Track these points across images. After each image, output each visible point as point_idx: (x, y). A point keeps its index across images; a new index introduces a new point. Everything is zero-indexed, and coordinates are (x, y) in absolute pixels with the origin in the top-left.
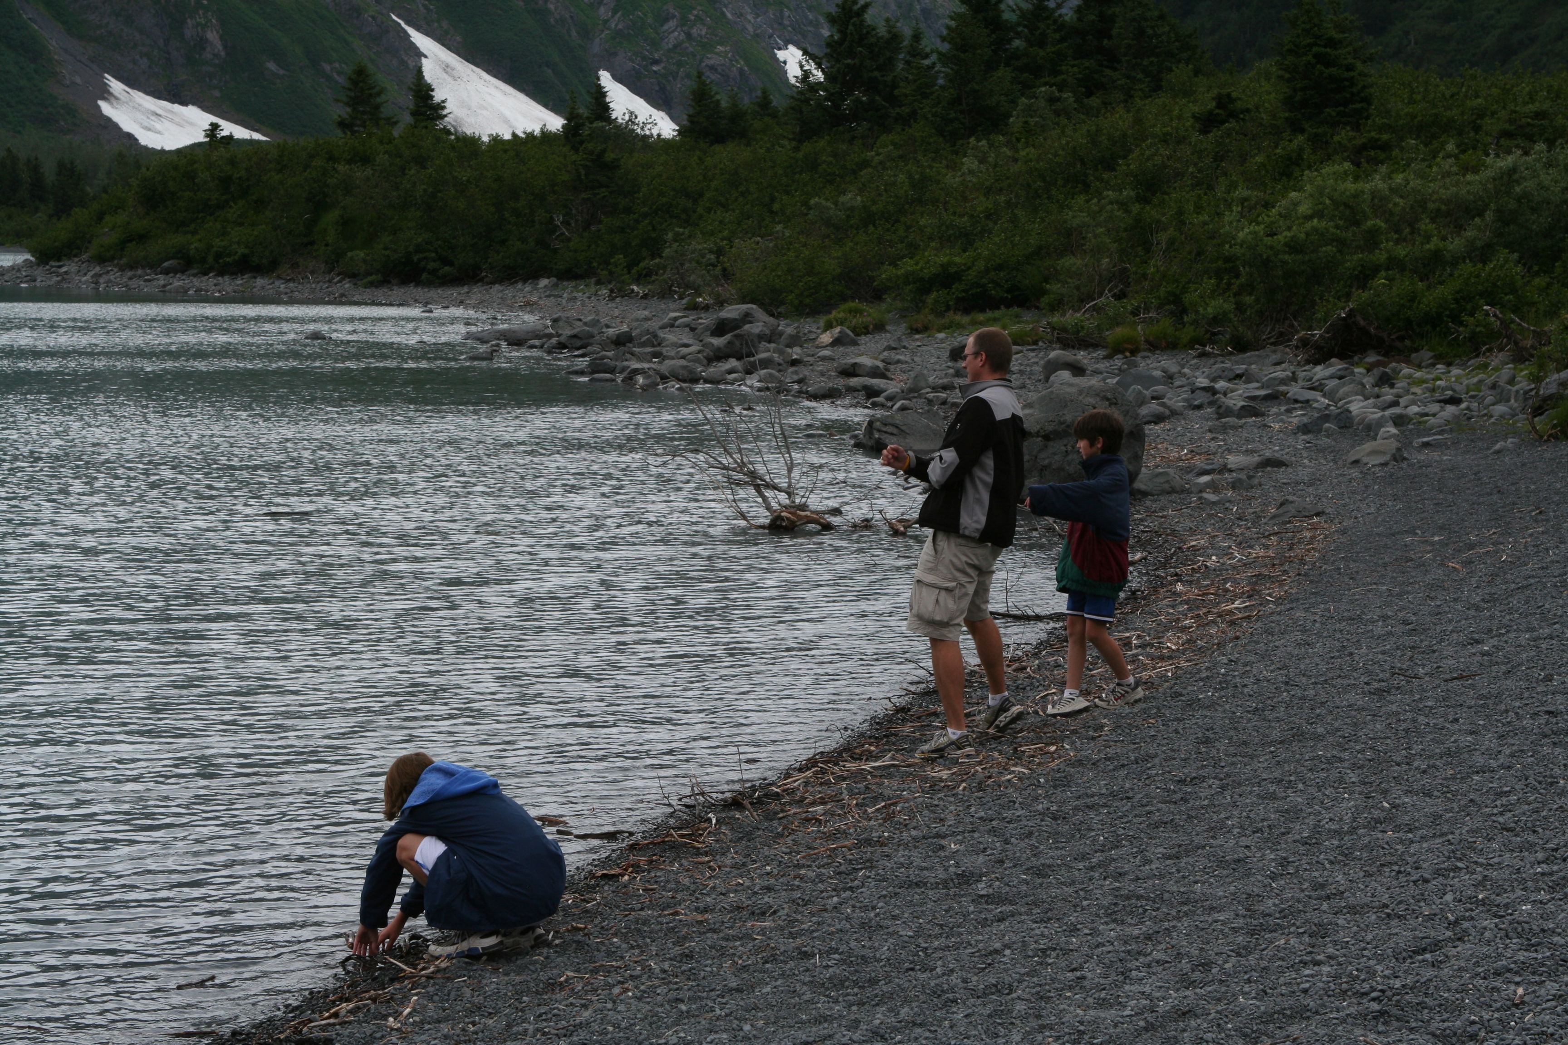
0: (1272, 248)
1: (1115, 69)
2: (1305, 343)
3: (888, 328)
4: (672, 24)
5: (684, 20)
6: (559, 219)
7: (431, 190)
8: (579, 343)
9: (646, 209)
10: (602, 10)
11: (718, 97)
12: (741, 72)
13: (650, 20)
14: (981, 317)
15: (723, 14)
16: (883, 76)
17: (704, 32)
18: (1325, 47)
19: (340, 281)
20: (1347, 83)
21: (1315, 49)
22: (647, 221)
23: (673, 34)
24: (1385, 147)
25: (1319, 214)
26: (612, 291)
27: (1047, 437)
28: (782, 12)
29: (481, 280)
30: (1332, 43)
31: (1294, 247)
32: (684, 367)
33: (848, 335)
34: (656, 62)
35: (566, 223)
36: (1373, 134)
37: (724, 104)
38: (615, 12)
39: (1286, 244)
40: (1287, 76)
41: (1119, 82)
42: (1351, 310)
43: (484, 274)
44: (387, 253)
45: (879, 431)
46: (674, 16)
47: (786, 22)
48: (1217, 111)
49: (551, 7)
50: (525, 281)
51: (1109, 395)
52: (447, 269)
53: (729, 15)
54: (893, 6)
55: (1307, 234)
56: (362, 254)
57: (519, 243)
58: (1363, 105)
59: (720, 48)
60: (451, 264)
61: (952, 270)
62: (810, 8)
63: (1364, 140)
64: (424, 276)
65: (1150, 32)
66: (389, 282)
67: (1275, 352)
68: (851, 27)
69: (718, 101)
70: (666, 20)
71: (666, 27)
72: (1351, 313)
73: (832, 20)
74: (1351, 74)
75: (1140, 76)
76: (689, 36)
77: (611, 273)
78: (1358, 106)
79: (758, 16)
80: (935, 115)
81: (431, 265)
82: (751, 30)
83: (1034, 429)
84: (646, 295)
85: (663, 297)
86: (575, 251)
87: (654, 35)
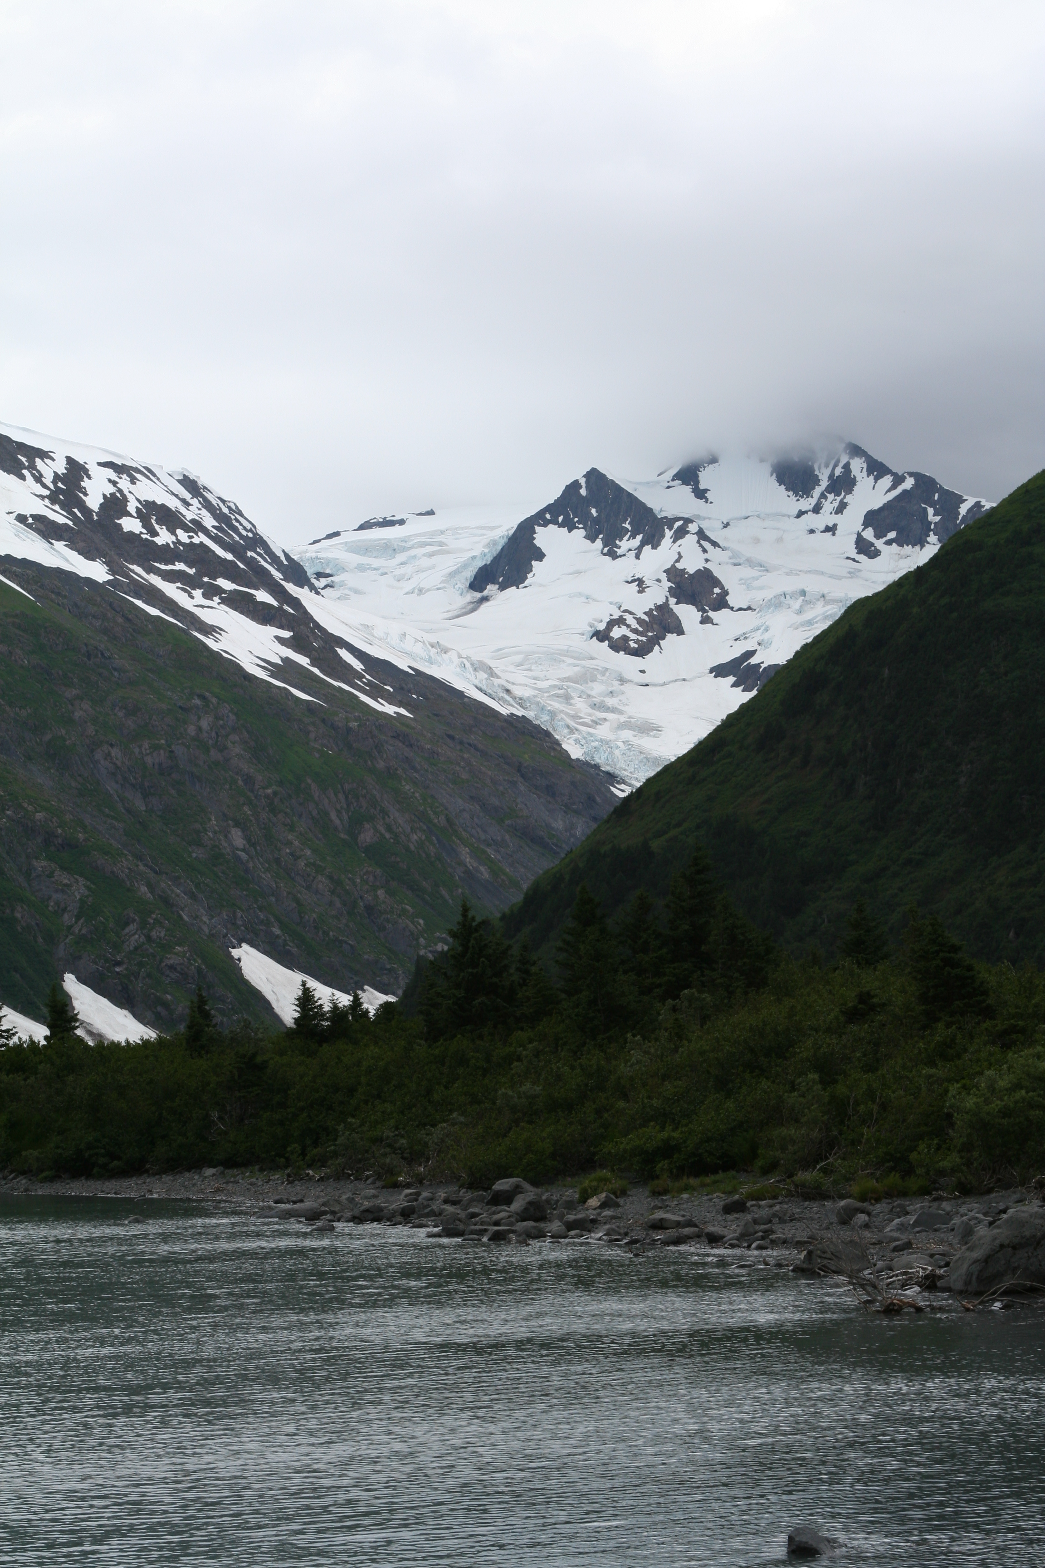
1: (714, 970)
3: (629, 1193)
4: (132, 927)
5: (143, 924)
6: (215, 1115)
7: (95, 1093)
9: (302, 1104)
10: (66, 916)
12: (199, 970)
13: (111, 925)
14: (708, 1180)
15: (180, 917)
16: (501, 982)
17: (162, 934)
18: (949, 952)
19: (14, 1178)
20: (970, 981)
21: (941, 954)
22: (305, 1114)
23: (134, 937)
25: (1017, 1086)
26: (289, 1176)
28: (234, 913)
29: (147, 1171)
30: (955, 949)
32: (535, 1227)
33: (612, 1199)
34: (118, 964)
35: (221, 1118)
36: (1012, 1021)
38: (78, 918)
40: (919, 976)
41: (719, 981)
43: (148, 1166)
44: (59, 1151)
46: (134, 921)
47: (240, 922)
48: (860, 1006)
49: (18, 915)
50: (189, 1170)
52: (116, 1163)
53: (185, 918)
55: (1016, 1102)
56: (35, 1153)
57: (180, 1138)
58: (983, 997)
59: (179, 949)
60: (119, 1158)
61: (671, 1143)
62: (261, 908)
63: (1005, 1027)
64: (95, 1170)
65: (741, 937)
66: (60, 1177)
67: (1014, 1192)
70: (127, 924)
71: (127, 930)
74: (971, 973)
75: (736, 975)
76: (149, 938)
77: (287, 1159)
78: (980, 998)
79: (212, 917)
80: (577, 1015)
81: (102, 1160)
82: (206, 930)
83: (1006, 1242)
84: (322, 1178)
85: (338, 1179)
86: (235, 1143)
87: (115, 939)
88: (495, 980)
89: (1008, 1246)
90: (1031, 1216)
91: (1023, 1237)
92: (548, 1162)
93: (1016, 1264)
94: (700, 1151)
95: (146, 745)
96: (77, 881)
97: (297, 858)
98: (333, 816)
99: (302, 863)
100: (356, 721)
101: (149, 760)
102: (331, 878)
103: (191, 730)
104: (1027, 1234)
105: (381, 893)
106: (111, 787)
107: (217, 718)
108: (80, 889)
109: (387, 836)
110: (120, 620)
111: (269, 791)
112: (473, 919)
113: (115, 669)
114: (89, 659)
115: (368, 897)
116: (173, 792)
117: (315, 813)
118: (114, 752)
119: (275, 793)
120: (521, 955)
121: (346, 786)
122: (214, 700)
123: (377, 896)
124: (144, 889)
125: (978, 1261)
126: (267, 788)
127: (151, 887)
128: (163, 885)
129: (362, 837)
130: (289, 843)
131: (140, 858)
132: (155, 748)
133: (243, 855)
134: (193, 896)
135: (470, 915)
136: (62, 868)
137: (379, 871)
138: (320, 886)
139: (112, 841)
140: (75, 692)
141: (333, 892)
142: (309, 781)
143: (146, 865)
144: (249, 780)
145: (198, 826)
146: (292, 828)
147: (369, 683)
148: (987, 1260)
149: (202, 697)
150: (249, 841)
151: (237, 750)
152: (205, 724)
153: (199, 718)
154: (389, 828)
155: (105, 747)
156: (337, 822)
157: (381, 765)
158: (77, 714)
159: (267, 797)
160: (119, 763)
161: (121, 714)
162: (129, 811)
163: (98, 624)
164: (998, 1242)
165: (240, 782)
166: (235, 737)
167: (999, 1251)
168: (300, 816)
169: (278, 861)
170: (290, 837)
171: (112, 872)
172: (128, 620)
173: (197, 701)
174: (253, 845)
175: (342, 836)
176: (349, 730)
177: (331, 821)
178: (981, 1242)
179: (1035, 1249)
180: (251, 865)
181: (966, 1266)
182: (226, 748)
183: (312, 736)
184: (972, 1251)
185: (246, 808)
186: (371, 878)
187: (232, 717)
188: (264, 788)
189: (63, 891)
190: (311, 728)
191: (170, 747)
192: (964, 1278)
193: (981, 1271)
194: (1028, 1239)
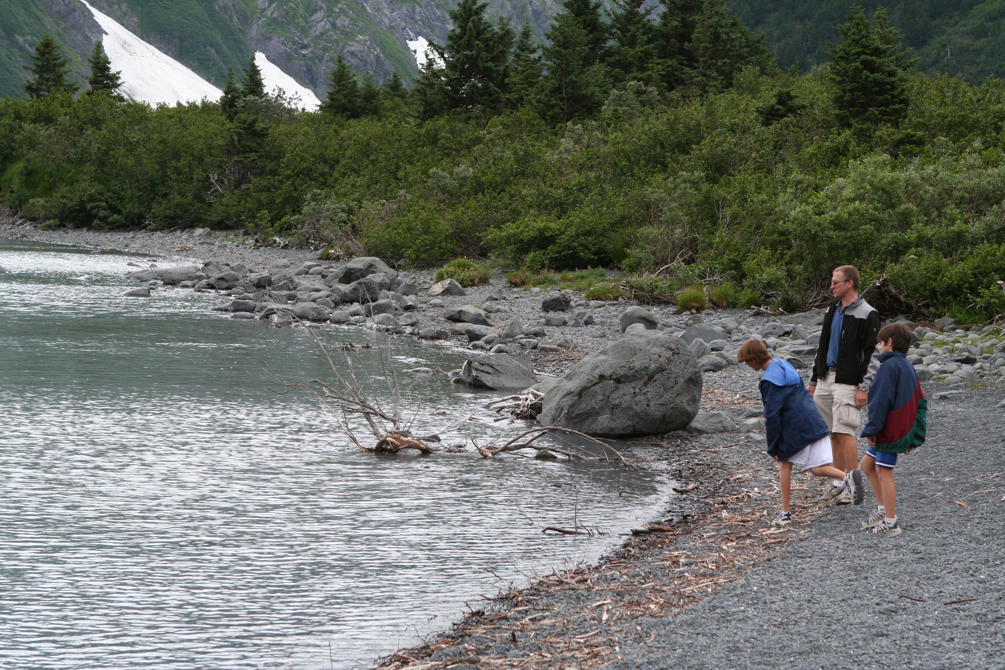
0: (819, 225)
1: (694, 68)
3: (491, 281)
4: (319, 15)
5: (330, 13)
6: (214, 178)
7: (104, 148)
8: (225, 285)
9: (289, 172)
11: (355, 78)
12: (378, 58)
13: (301, 11)
15: (363, 7)
16: (496, 66)
17: (346, 23)
18: (871, 55)
19: (22, 224)
20: (888, 87)
21: (863, 57)
22: (289, 183)
23: (320, 23)
24: (920, 142)
26: (257, 241)
27: (618, 381)
28: (414, 8)
29: (145, 227)
30: (877, 52)
31: (838, 225)
32: (314, 309)
33: (456, 286)
34: (305, 47)
35: (220, 181)
36: (909, 131)
37: (360, 84)
38: (271, 2)
39: (831, 222)
40: (839, 79)
41: (696, 79)
42: (884, 280)
43: (147, 222)
44: (64, 200)
45: (477, 369)
46: (322, 8)
47: (418, 17)
48: (778, 106)
50: (183, 230)
51: (673, 346)
52: (116, 216)
53: (369, 10)
54: (509, 7)
56: (42, 201)
57: (179, 197)
58: (902, 106)
59: (360, 37)
60: (119, 212)
61: (547, 234)
62: (438, 6)
63: (901, 136)
64: (96, 222)
65: (724, 37)
66: (65, 226)
68: (470, 24)
69: (355, 82)
70: (315, 11)
71: (314, 17)
72: (885, 283)
73: (455, 17)
74: (893, 79)
75: (715, 74)
76: (334, 26)
77: (257, 226)
78: (897, 106)
79: (393, 11)
80: (539, 101)
81: (102, 213)
82: (387, 22)
83: (608, 373)
84: (286, 245)
85: (301, 248)
86: (227, 206)
87: (304, 24)
88: (490, 64)
89: (610, 377)
91: (631, 369)
92: (443, 244)
93: (617, 402)
94: (575, 244)
104: (637, 365)
125: (572, 393)
148: (581, 393)
164: (597, 372)
167: (597, 383)
178: (582, 369)
179: (645, 384)
181: (558, 398)
184: (570, 380)
192: (553, 412)
193: (572, 406)
194: (637, 371)
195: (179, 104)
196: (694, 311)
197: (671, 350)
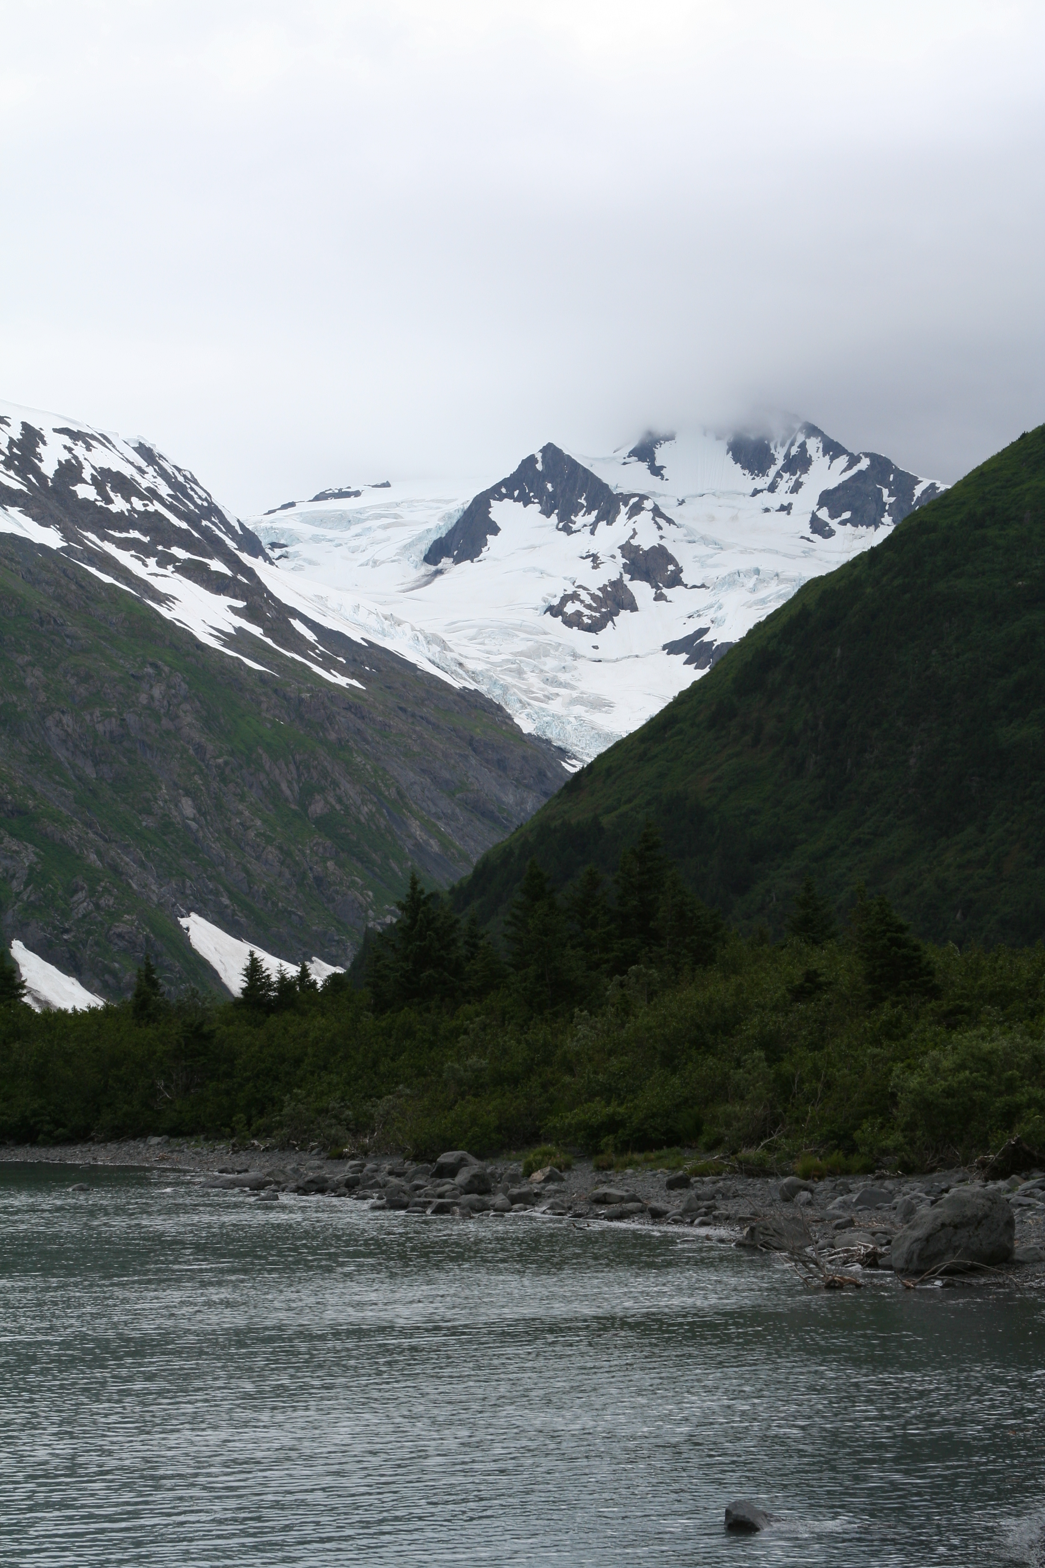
0: (932, 1093)
1: (661, 946)
2: (983, 1165)
4: (81, 895)
5: (92, 892)
6: (161, 1084)
7: (41, 1061)
8: (315, 1187)
9: (248, 1074)
10: (15, 883)
11: (268, 972)
13: (60, 892)
14: (652, 1156)
15: (129, 884)
17: (111, 902)
18: (896, 932)
20: (916, 961)
21: (888, 934)
22: (251, 1084)
23: (82, 904)
24: (968, 1012)
25: (962, 1067)
26: (234, 1145)
27: (956, 1227)
28: (184, 882)
29: (92, 1139)
30: (902, 929)
31: (949, 1093)
32: (479, 1200)
33: (556, 1173)
34: (66, 931)
35: (167, 1087)
36: (958, 1002)
38: (27, 885)
39: (943, 1091)
40: (866, 956)
41: (666, 957)
42: (1019, 1139)
43: (93, 1134)
44: (5, 1118)
46: (83, 888)
47: (188, 892)
48: (807, 984)
50: (134, 1138)
52: (61, 1130)
53: (135, 886)
55: (960, 1083)
57: (126, 1106)
58: (929, 977)
59: (127, 917)
60: (64, 1126)
62: (210, 878)
63: (950, 1007)
64: (40, 1137)
65: (690, 915)
67: (957, 1172)
69: (269, 976)
70: (76, 891)
71: (75, 898)
72: (1018, 1141)
74: (918, 953)
75: (684, 951)
76: (97, 906)
77: (233, 1130)
78: (926, 978)
79: (161, 886)
80: (525, 989)
81: (47, 1128)
82: (155, 899)
83: (948, 1221)
86: (180, 1112)
87: (64, 906)
88: (442, 952)
89: (950, 1225)
90: (973, 1195)
91: (964, 1217)
92: (493, 1135)
93: (957, 1244)
94: (645, 1126)
95: (97, 713)
96: (26, 848)
97: (246, 828)
98: (284, 786)
99: (252, 834)
100: (308, 692)
101: (100, 728)
102: (280, 848)
103: (143, 699)
104: (969, 1213)
105: (330, 864)
106: (62, 754)
107: (169, 687)
108: (29, 856)
109: (338, 807)
110: (73, 587)
111: (220, 761)
112: (422, 892)
113: (68, 636)
114: (42, 625)
115: (318, 869)
116: (125, 760)
117: (265, 783)
118: (66, 719)
119: (226, 763)
120: (470, 928)
121: (297, 757)
122: (167, 669)
123: (327, 868)
124: (93, 857)
125: (920, 1239)
126: (218, 757)
127: (99, 853)
128: (112, 853)
129: (312, 808)
130: (239, 813)
131: (89, 825)
132: (107, 715)
133: (193, 825)
134: (142, 865)
135: (419, 889)
136: (12, 835)
137: (328, 843)
138: (270, 857)
139: (62, 809)
140: (27, 658)
141: (282, 863)
142: (260, 751)
143: (96, 833)
144: (200, 749)
145: (148, 795)
146: (242, 798)
147: (323, 654)
148: (928, 1238)
149: (154, 666)
150: (199, 810)
151: (189, 719)
152: (157, 692)
153: (151, 686)
154: (339, 800)
155: (57, 715)
156: (288, 792)
157: (333, 736)
158: (29, 681)
159: (218, 766)
160: (70, 730)
161: (73, 681)
162: (79, 778)
163: (51, 590)
164: (939, 1221)
165: (191, 752)
166: (186, 706)
167: (940, 1230)
168: (251, 787)
169: (228, 831)
170: (240, 807)
171: (62, 839)
172: (82, 587)
173: (150, 670)
174: (204, 814)
175: (293, 807)
176: (301, 701)
177: (281, 791)
178: (923, 1220)
179: (976, 1228)
180: (201, 834)
181: (907, 1244)
182: (177, 717)
183: (264, 706)
184: (913, 1229)
185: (196, 778)
186: (321, 850)
187: (184, 686)
188: (215, 758)
189: (11, 857)
190: (263, 699)
191: (121, 714)
192: (905, 1256)
193: (922, 1250)
194: (969, 1219)
195: (74, 1009)
196: (816, 1179)
197: (990, 1200)
